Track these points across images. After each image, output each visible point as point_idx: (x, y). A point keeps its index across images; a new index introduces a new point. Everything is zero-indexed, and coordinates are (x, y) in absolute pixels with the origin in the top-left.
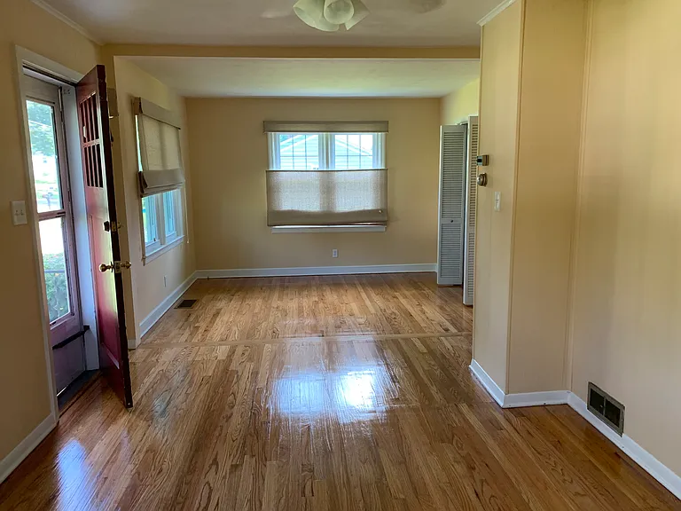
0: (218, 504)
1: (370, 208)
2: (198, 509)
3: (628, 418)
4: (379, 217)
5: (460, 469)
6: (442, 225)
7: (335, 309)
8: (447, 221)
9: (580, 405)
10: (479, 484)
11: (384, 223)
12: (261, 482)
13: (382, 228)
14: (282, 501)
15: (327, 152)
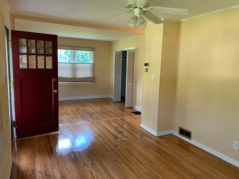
0: (96, 176)
1: (89, 77)
2: (91, 178)
3: (193, 135)
4: (92, 80)
5: (157, 154)
6: (115, 83)
7: (86, 111)
8: (116, 81)
9: (177, 134)
10: (165, 157)
11: (93, 81)
12: (105, 167)
13: (93, 83)
14: (115, 171)
15: (74, 56)
